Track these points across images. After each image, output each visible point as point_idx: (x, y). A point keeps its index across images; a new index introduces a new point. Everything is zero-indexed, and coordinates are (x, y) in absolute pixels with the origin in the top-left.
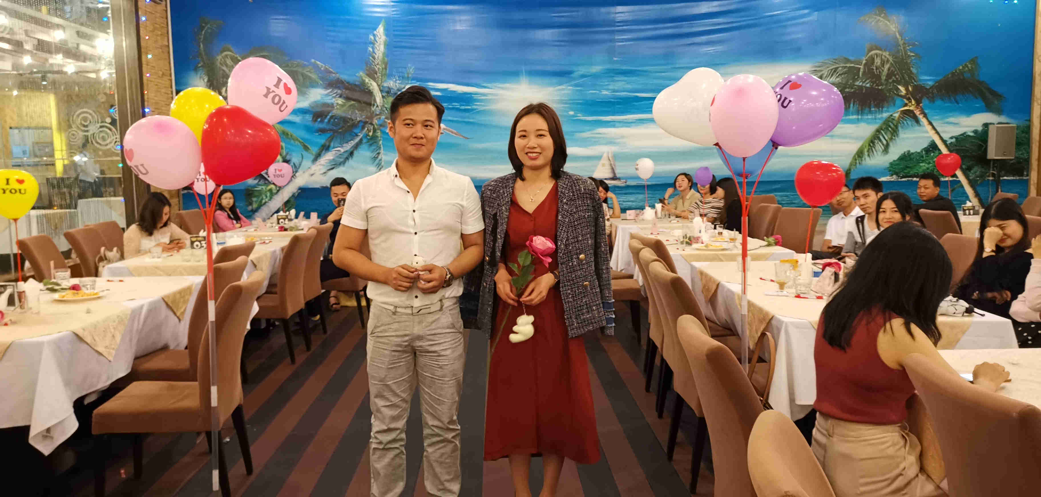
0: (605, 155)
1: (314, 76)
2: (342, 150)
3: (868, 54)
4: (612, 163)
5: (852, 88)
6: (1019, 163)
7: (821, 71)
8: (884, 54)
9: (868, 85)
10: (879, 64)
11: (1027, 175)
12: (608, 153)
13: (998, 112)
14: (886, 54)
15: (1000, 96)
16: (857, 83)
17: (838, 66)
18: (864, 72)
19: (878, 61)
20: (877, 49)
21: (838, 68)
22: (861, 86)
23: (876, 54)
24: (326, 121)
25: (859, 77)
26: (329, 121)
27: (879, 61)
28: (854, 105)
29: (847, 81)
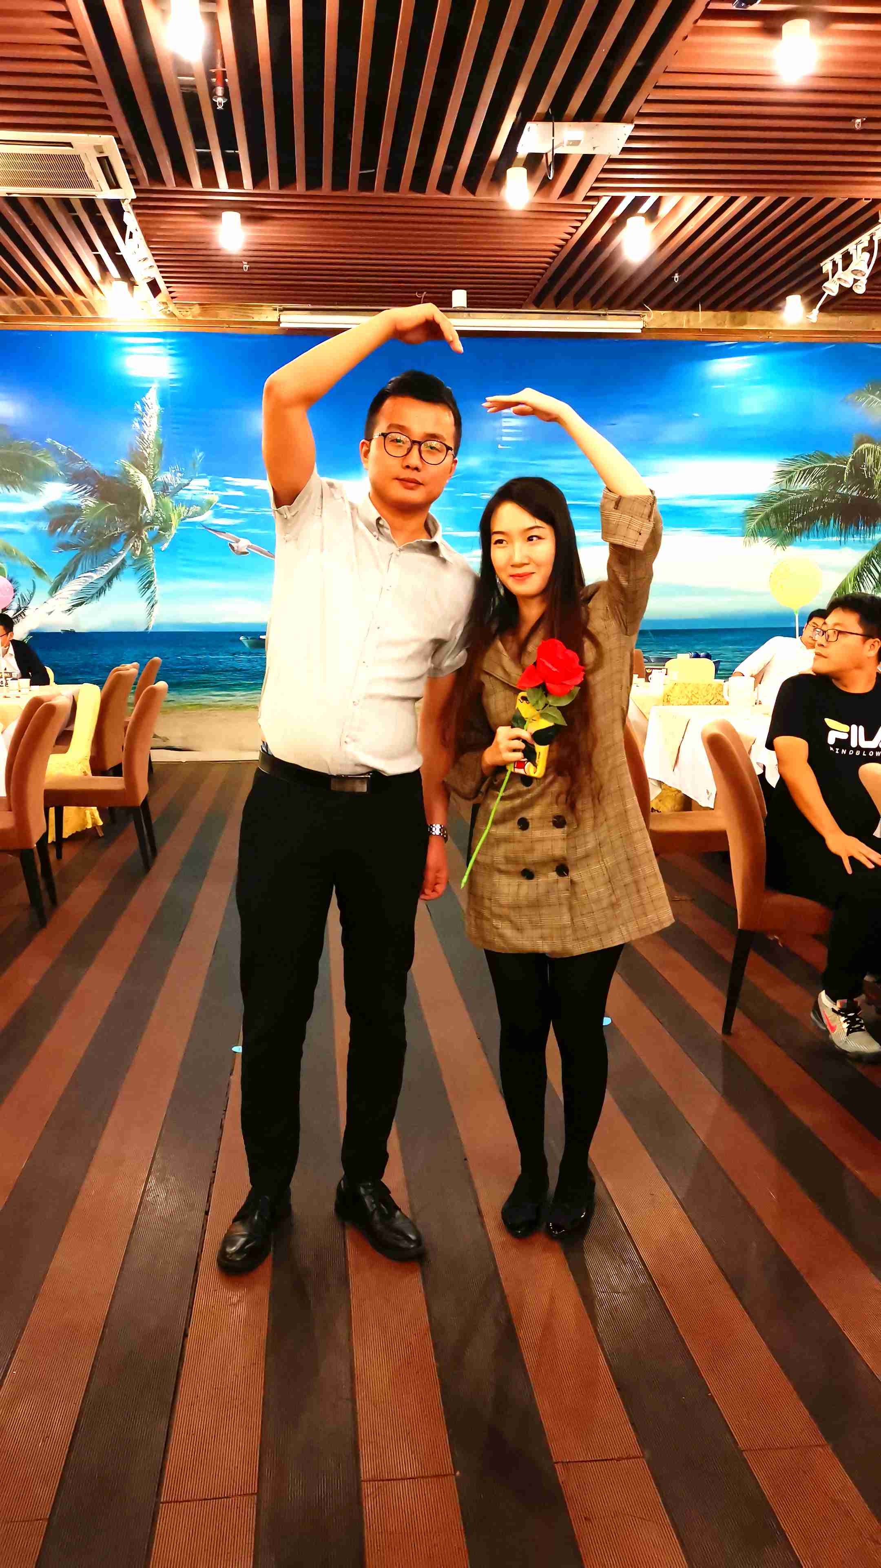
1: (51, 464)
2: (95, 576)
3: (856, 449)
5: (833, 498)
7: (791, 472)
8: (878, 449)
9: (855, 494)
10: (871, 463)
14: (880, 449)
16: (840, 491)
17: (814, 465)
18: (850, 475)
19: (870, 459)
20: (868, 442)
21: (815, 467)
22: (846, 495)
23: (868, 449)
24: (70, 531)
25: (842, 481)
26: (75, 533)
27: (872, 460)
28: (835, 522)
29: (827, 486)
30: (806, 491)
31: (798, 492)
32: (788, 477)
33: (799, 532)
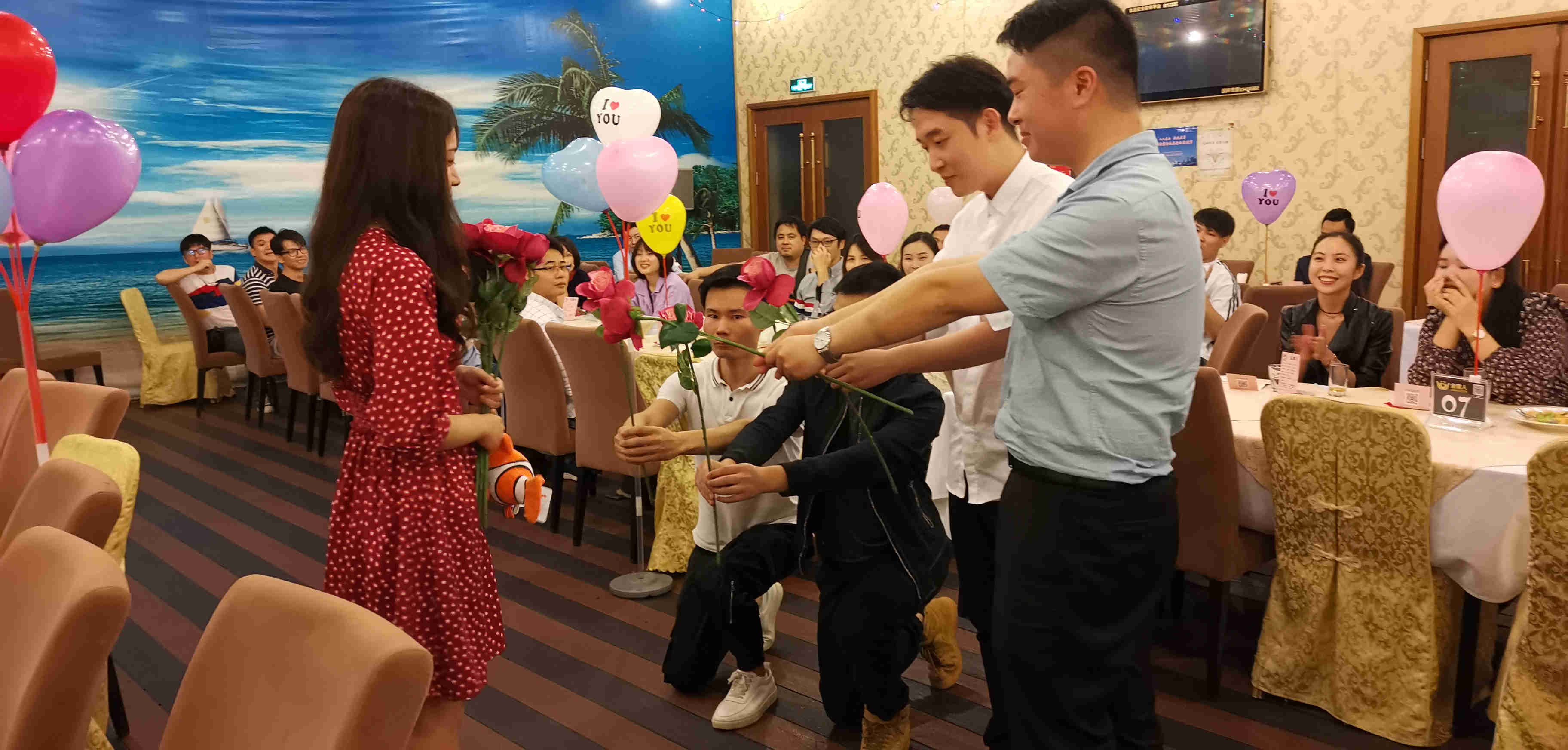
0: (208, 204)
3: (565, 71)
4: (221, 217)
5: (550, 116)
6: (731, 213)
7: (511, 90)
8: (583, 73)
9: (568, 113)
10: (578, 85)
11: (739, 228)
12: (213, 200)
13: (707, 153)
14: (585, 73)
15: (706, 133)
16: (556, 109)
17: (531, 84)
18: (562, 96)
19: (577, 82)
20: (573, 66)
21: (531, 87)
22: (561, 113)
23: (574, 72)
25: (557, 101)
27: (579, 82)
28: (553, 138)
29: (544, 106)
30: (527, 108)
31: (521, 110)
32: (510, 94)
33: (525, 147)
